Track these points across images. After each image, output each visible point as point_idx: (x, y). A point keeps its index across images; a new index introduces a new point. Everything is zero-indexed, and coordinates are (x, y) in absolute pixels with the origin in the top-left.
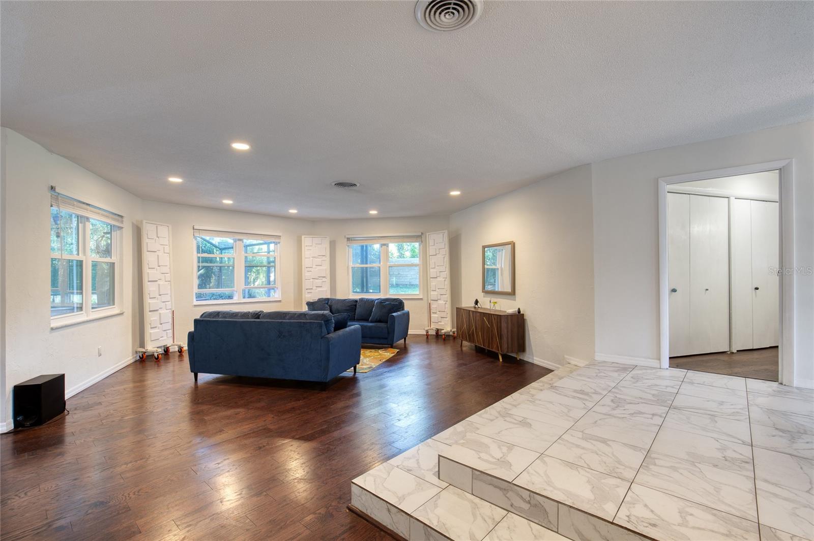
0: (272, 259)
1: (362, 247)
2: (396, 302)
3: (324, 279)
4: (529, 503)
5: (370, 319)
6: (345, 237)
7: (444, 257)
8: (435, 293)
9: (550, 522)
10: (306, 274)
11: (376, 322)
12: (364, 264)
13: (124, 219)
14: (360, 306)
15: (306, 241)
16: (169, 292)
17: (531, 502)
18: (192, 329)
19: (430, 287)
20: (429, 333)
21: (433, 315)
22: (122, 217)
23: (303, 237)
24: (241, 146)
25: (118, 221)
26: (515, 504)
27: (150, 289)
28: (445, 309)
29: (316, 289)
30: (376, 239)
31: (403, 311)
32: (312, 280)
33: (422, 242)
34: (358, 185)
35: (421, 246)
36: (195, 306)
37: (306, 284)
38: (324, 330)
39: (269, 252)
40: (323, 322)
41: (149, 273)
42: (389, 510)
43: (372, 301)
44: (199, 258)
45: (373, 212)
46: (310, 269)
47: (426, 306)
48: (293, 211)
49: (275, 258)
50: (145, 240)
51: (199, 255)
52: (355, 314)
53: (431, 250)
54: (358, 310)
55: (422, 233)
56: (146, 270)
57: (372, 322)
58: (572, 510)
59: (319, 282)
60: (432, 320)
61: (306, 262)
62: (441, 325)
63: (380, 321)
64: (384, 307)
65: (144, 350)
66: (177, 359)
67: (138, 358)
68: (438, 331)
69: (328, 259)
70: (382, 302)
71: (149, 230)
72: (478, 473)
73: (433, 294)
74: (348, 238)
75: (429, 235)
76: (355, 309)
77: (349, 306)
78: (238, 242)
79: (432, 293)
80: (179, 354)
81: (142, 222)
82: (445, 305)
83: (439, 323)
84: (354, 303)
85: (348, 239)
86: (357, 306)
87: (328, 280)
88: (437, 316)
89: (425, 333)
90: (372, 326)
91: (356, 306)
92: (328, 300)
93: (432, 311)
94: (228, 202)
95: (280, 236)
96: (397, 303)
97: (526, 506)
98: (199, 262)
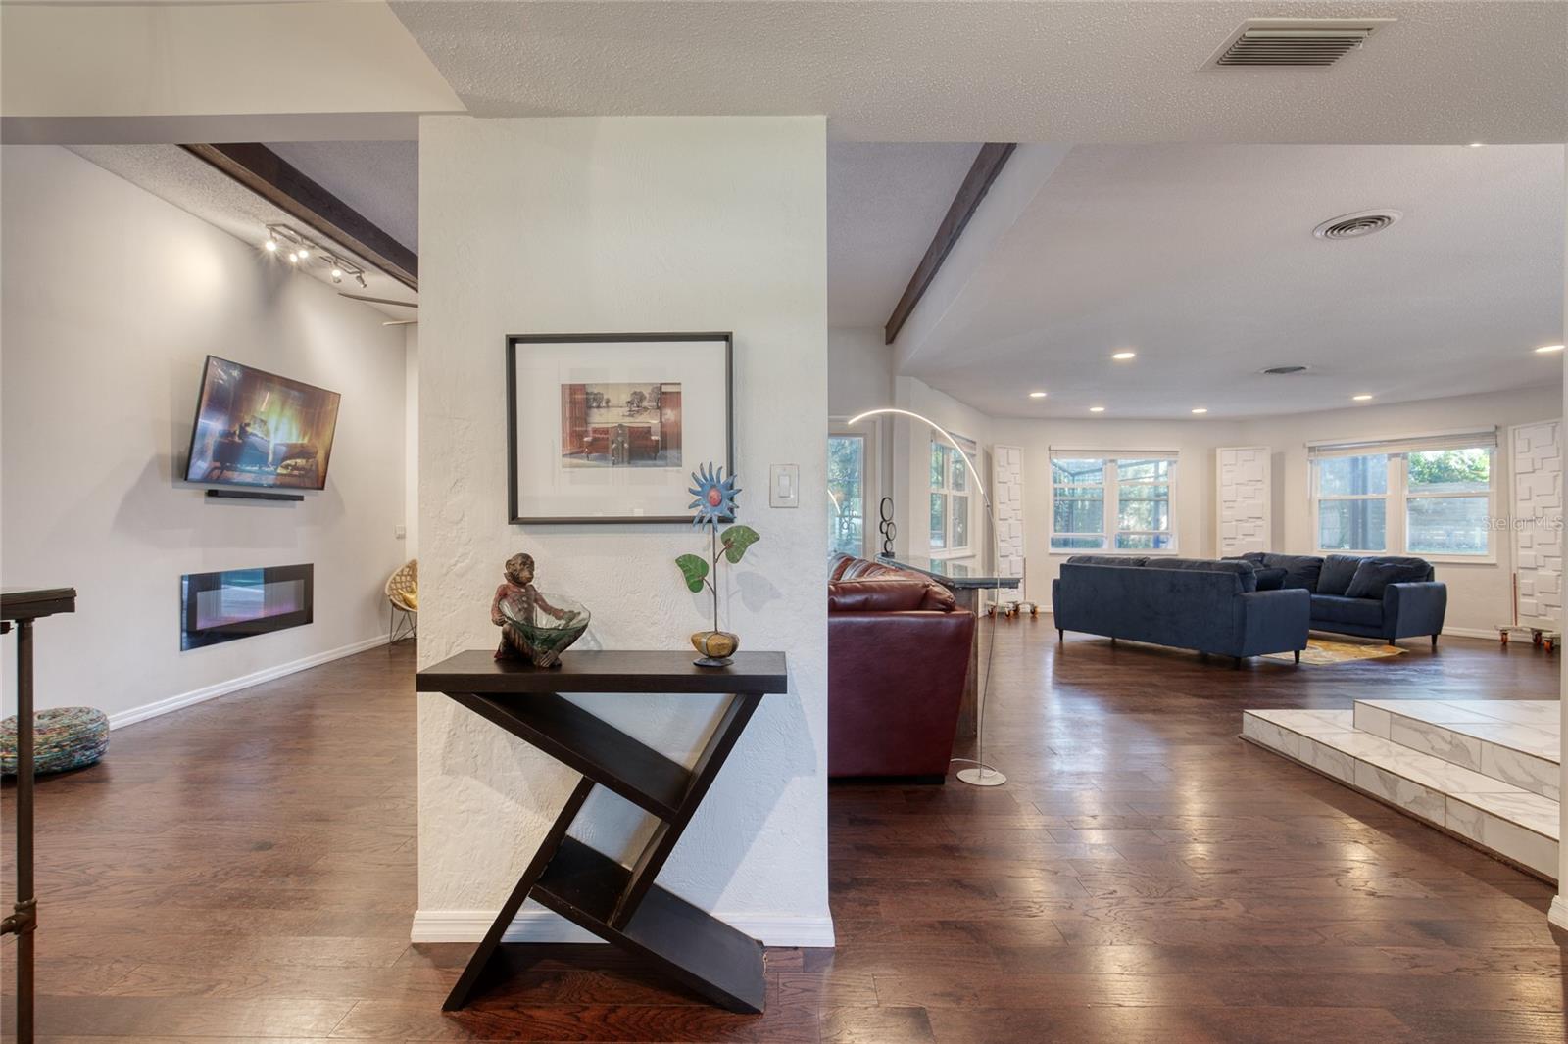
0: (1162, 490)
1: (1355, 461)
2: (1410, 564)
3: (1259, 522)
4: (1451, 743)
5: (1347, 592)
6: (1305, 446)
7: (1556, 477)
8: (1531, 553)
9: (1472, 762)
10: (1224, 513)
11: (1360, 596)
12: (1358, 493)
13: (977, 444)
14: (1328, 568)
15: (1225, 456)
16: (1020, 534)
17: (1454, 742)
18: (1058, 577)
19: (1517, 541)
20: (1510, 638)
21: (1522, 600)
22: (974, 442)
23: (1218, 450)
24: (1124, 356)
25: (971, 447)
26: (1436, 747)
27: (1001, 528)
28: (1557, 588)
29: (1243, 539)
30: (1374, 446)
31: (1428, 583)
32: (1234, 523)
33: (1497, 445)
34: (1308, 367)
35: (1496, 453)
36: (1051, 554)
37: (1223, 530)
38: (1239, 585)
39: (1157, 477)
40: (1236, 574)
41: (1001, 510)
42: (1280, 733)
43: (1356, 561)
44: (1056, 489)
45: (1363, 398)
46: (1231, 505)
47: (1509, 581)
48: (1199, 411)
49: (1168, 487)
50: (996, 469)
51: (1056, 486)
52: (1317, 583)
53: (1522, 462)
54: (1323, 577)
55: (1497, 427)
56: (997, 507)
57: (1349, 596)
58: (1495, 747)
59: (1248, 526)
60: (1521, 610)
61: (1224, 492)
62: (1546, 621)
63: (1367, 596)
64: (1379, 571)
65: (994, 604)
66: (1028, 621)
67: (987, 613)
68: (1538, 634)
69: (1266, 486)
70: (1374, 565)
71: (1000, 455)
72: (1397, 716)
73: (1525, 556)
74: (1310, 447)
75: (1515, 429)
76: (1318, 574)
77: (1304, 568)
78: (1109, 464)
79: (1522, 553)
80: (1031, 615)
81: (992, 448)
82: (1557, 579)
83: (1541, 618)
84: (1317, 564)
85: (1312, 449)
86: (1323, 568)
87: (1266, 524)
88: (1535, 602)
89: (1500, 637)
90: (1347, 603)
91: (1319, 568)
92: (1263, 555)
93: (1520, 592)
94: (1097, 410)
95: (1177, 452)
96: (1411, 566)
97: (1447, 748)
98: (1056, 495)
